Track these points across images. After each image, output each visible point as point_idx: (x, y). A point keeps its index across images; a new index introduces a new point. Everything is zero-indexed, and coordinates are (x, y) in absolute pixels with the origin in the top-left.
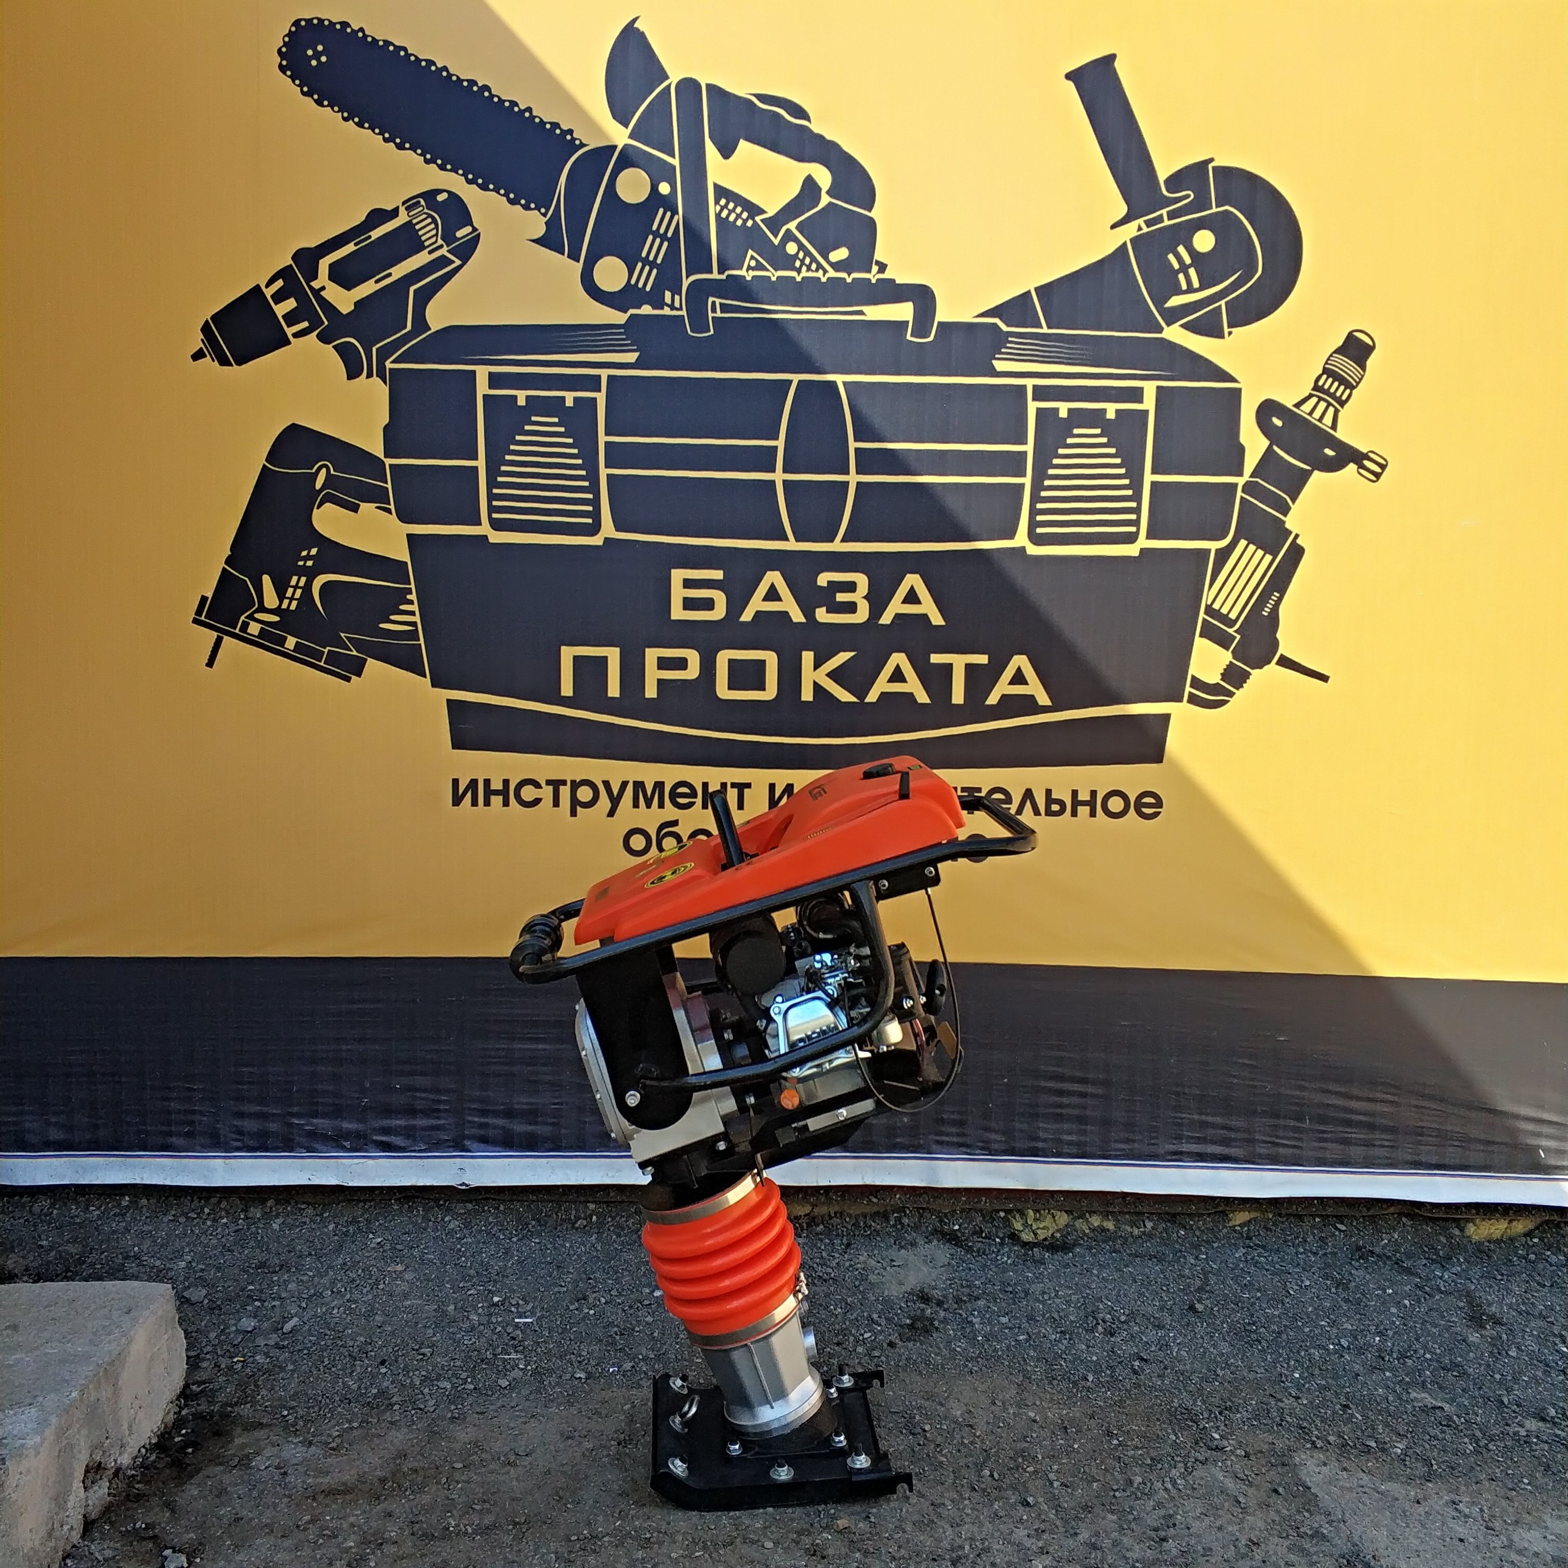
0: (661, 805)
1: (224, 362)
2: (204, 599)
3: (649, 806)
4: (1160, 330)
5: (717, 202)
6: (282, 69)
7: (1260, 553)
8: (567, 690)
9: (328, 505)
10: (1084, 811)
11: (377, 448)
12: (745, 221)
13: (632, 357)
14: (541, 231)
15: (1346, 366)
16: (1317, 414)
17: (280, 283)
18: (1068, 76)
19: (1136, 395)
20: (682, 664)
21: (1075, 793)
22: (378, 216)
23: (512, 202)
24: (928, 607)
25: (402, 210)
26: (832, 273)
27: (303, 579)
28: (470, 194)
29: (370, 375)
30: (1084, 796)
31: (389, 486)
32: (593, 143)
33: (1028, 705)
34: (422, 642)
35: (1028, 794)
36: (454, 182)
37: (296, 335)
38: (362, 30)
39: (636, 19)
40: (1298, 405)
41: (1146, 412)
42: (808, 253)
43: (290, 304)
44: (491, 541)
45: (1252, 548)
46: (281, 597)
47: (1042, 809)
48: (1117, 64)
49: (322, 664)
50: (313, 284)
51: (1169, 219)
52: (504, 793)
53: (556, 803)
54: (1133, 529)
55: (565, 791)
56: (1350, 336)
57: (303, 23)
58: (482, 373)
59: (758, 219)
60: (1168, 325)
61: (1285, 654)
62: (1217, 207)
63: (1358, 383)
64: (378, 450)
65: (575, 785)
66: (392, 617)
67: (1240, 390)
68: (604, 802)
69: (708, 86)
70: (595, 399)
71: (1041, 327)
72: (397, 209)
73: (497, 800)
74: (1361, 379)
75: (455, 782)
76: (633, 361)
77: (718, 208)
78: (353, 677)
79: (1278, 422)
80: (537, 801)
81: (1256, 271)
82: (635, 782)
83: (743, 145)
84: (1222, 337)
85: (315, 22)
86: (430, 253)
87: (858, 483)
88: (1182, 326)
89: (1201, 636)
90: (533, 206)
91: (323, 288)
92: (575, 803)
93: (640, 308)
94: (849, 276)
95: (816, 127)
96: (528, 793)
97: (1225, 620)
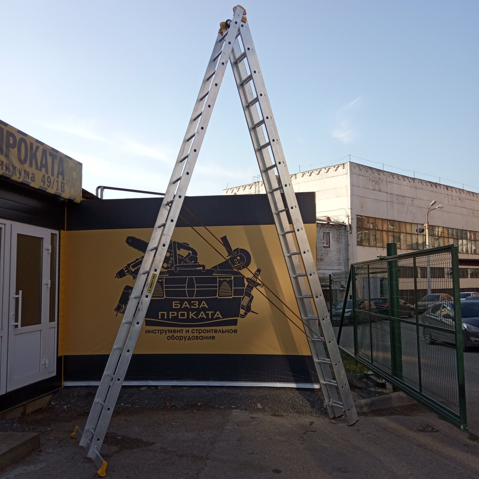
0: (172, 333)
1: (119, 278)
2: (116, 308)
3: (170, 333)
5: (178, 256)
6: (126, 242)
7: (248, 297)
8: (160, 318)
10: (227, 332)
12: (181, 258)
13: (168, 275)
15: (258, 273)
16: (254, 279)
17: (125, 268)
18: (221, 239)
19: (231, 278)
20: (174, 314)
21: (226, 330)
22: (137, 260)
24: (206, 306)
25: (140, 258)
26: (192, 264)
29: (136, 279)
30: (227, 330)
33: (219, 318)
35: (220, 330)
37: (127, 274)
38: (135, 237)
40: (252, 278)
41: (232, 280)
42: (189, 262)
43: (127, 271)
46: (125, 307)
47: (222, 332)
48: (227, 237)
51: (234, 255)
53: (158, 333)
54: (232, 295)
55: (160, 331)
56: (258, 269)
59: (183, 258)
60: (234, 269)
61: (252, 310)
62: (240, 254)
65: (161, 330)
67: (244, 276)
68: (165, 333)
69: (177, 242)
70: (163, 281)
71: (218, 269)
73: (151, 333)
74: (259, 275)
75: (146, 330)
79: (249, 280)
80: (156, 333)
81: (245, 262)
82: (169, 330)
83: (181, 249)
85: (130, 237)
88: (236, 269)
89: (241, 308)
91: (131, 268)
92: (161, 333)
93: (169, 269)
94: (194, 264)
96: (155, 332)
97: (244, 306)
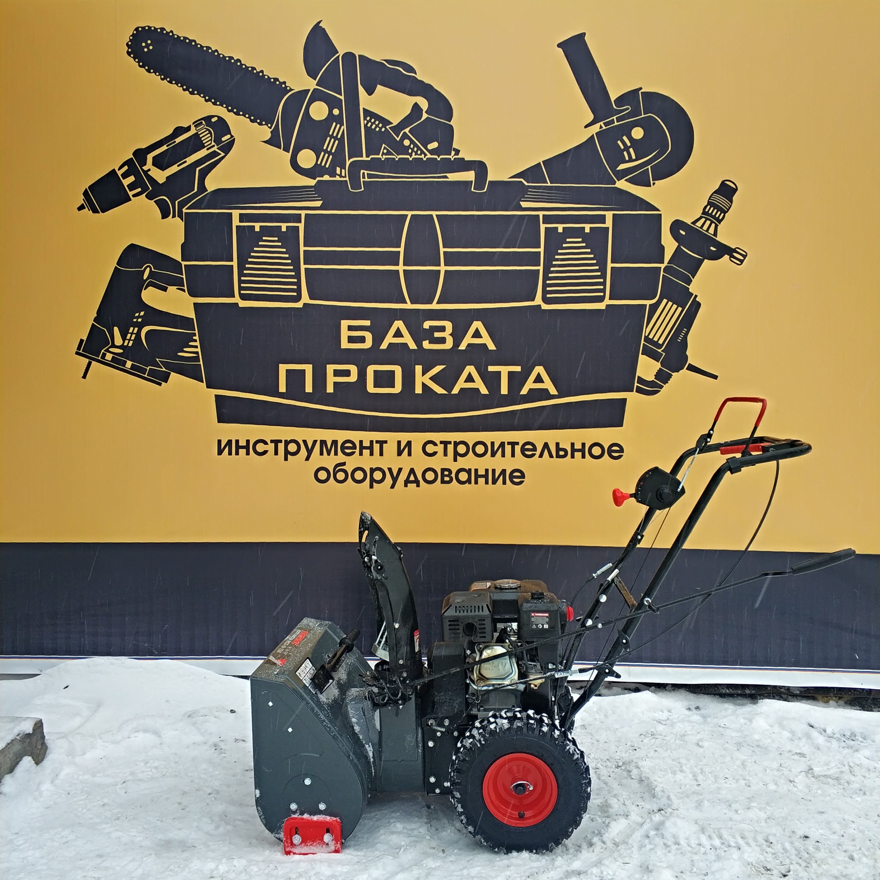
0: (336, 454)
1: (95, 211)
2: (82, 341)
3: (329, 454)
4: (614, 183)
5: (365, 119)
6: (129, 53)
7: (675, 306)
8: (282, 388)
9: (150, 288)
10: (578, 455)
11: (177, 256)
12: (381, 128)
13: (318, 204)
14: (268, 136)
15: (721, 200)
16: (705, 228)
17: (126, 168)
18: (559, 45)
19: (601, 219)
20: (347, 373)
21: (573, 445)
22: (179, 131)
23: (252, 121)
24: (486, 340)
25: (193, 127)
26: (429, 156)
27: (136, 329)
28: (230, 118)
29: (174, 216)
30: (578, 446)
31: (184, 277)
32: (297, 89)
33: (544, 394)
34: (201, 363)
35: (546, 446)
36: (221, 111)
37: (134, 196)
38: (172, 32)
39: (321, 21)
40: (694, 223)
41: (608, 228)
42: (416, 145)
43: (132, 179)
44: (240, 306)
45: (670, 304)
46: (124, 339)
47: (554, 453)
48: (586, 38)
49: (146, 376)
50: (143, 168)
51: (617, 122)
52: (247, 447)
53: (276, 453)
54: (602, 294)
55: (281, 446)
56: (723, 183)
57: (140, 29)
58: (236, 214)
59: (388, 127)
60: (619, 180)
61: (691, 363)
62: (644, 115)
63: (728, 210)
64: (179, 258)
65: (287, 443)
66: (185, 349)
67: (661, 215)
68: (303, 452)
69: (359, 56)
70: (298, 227)
71: (547, 183)
72: (190, 127)
73: (242, 452)
74: (730, 208)
75: (219, 442)
76: (319, 206)
77: (366, 122)
78: (163, 383)
79: (683, 233)
81: (668, 149)
82: (321, 441)
83: (379, 87)
84: (650, 186)
85: (147, 28)
86: (208, 149)
87: (446, 271)
88: (626, 180)
89: (642, 354)
90: (264, 123)
91: (149, 170)
92: (287, 453)
93: (323, 177)
94: (439, 157)
95: (419, 77)
96: (260, 448)
97: (657, 344)
